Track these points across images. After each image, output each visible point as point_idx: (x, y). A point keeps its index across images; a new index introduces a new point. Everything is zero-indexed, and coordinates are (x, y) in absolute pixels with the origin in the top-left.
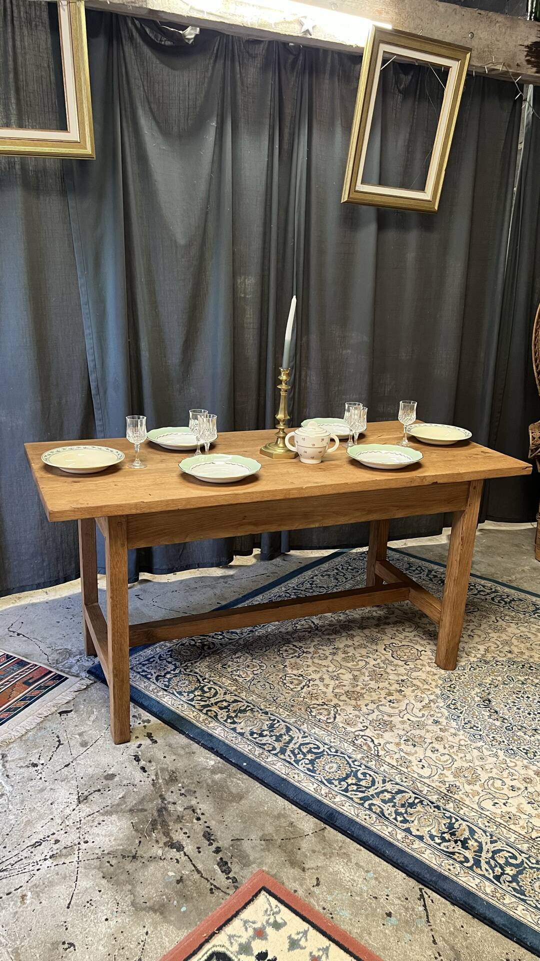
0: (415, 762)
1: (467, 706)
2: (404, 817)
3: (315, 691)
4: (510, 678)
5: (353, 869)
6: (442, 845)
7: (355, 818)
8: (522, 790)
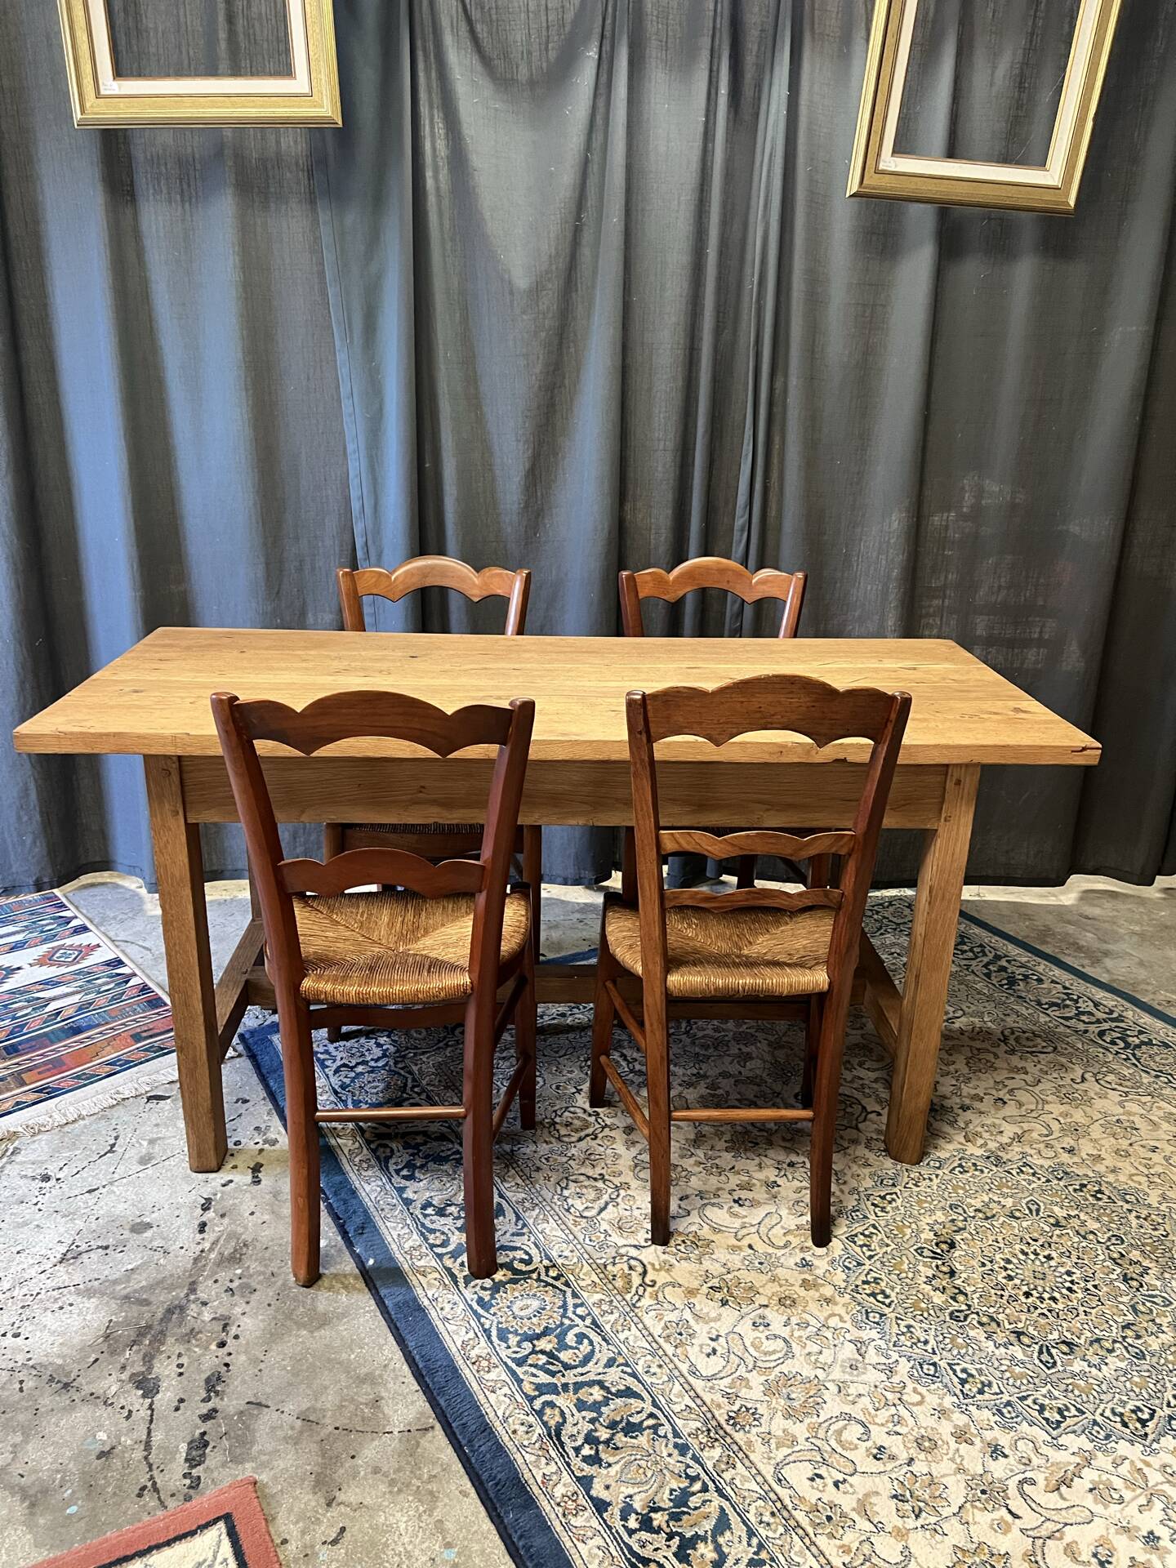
0: (702, 1337)
1: (893, 1246)
2: (597, 1451)
3: (602, 1149)
4: (1034, 1208)
5: (424, 1531)
6: (636, 1536)
7: (497, 1424)
8: (898, 1463)
